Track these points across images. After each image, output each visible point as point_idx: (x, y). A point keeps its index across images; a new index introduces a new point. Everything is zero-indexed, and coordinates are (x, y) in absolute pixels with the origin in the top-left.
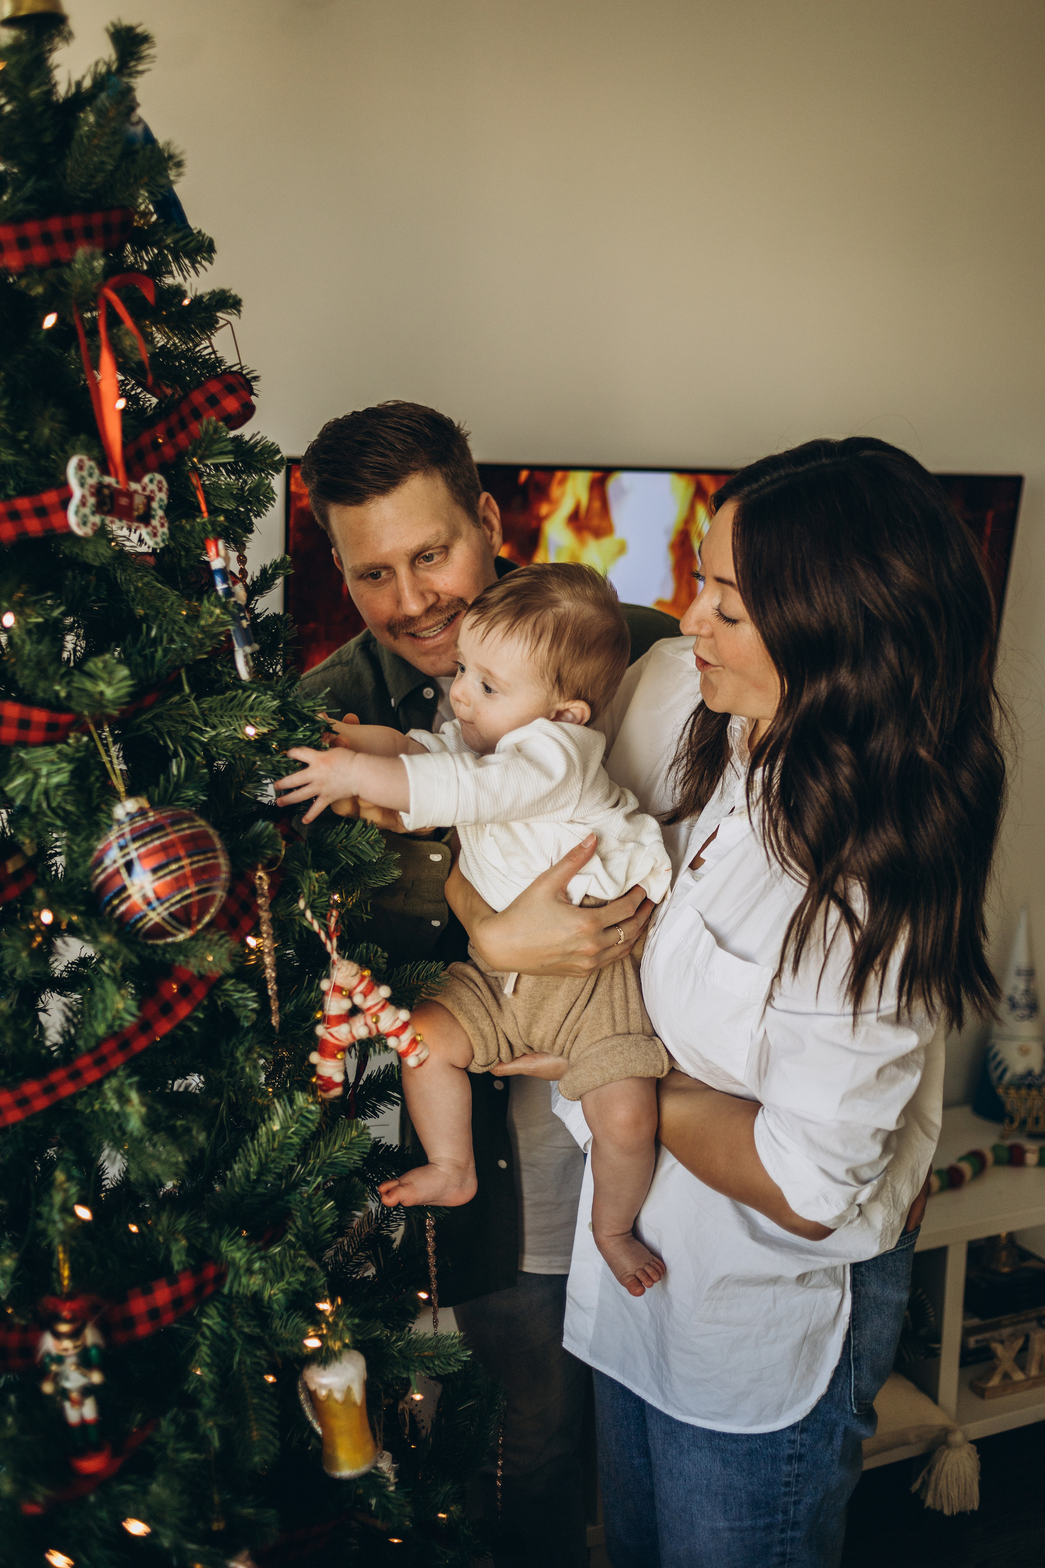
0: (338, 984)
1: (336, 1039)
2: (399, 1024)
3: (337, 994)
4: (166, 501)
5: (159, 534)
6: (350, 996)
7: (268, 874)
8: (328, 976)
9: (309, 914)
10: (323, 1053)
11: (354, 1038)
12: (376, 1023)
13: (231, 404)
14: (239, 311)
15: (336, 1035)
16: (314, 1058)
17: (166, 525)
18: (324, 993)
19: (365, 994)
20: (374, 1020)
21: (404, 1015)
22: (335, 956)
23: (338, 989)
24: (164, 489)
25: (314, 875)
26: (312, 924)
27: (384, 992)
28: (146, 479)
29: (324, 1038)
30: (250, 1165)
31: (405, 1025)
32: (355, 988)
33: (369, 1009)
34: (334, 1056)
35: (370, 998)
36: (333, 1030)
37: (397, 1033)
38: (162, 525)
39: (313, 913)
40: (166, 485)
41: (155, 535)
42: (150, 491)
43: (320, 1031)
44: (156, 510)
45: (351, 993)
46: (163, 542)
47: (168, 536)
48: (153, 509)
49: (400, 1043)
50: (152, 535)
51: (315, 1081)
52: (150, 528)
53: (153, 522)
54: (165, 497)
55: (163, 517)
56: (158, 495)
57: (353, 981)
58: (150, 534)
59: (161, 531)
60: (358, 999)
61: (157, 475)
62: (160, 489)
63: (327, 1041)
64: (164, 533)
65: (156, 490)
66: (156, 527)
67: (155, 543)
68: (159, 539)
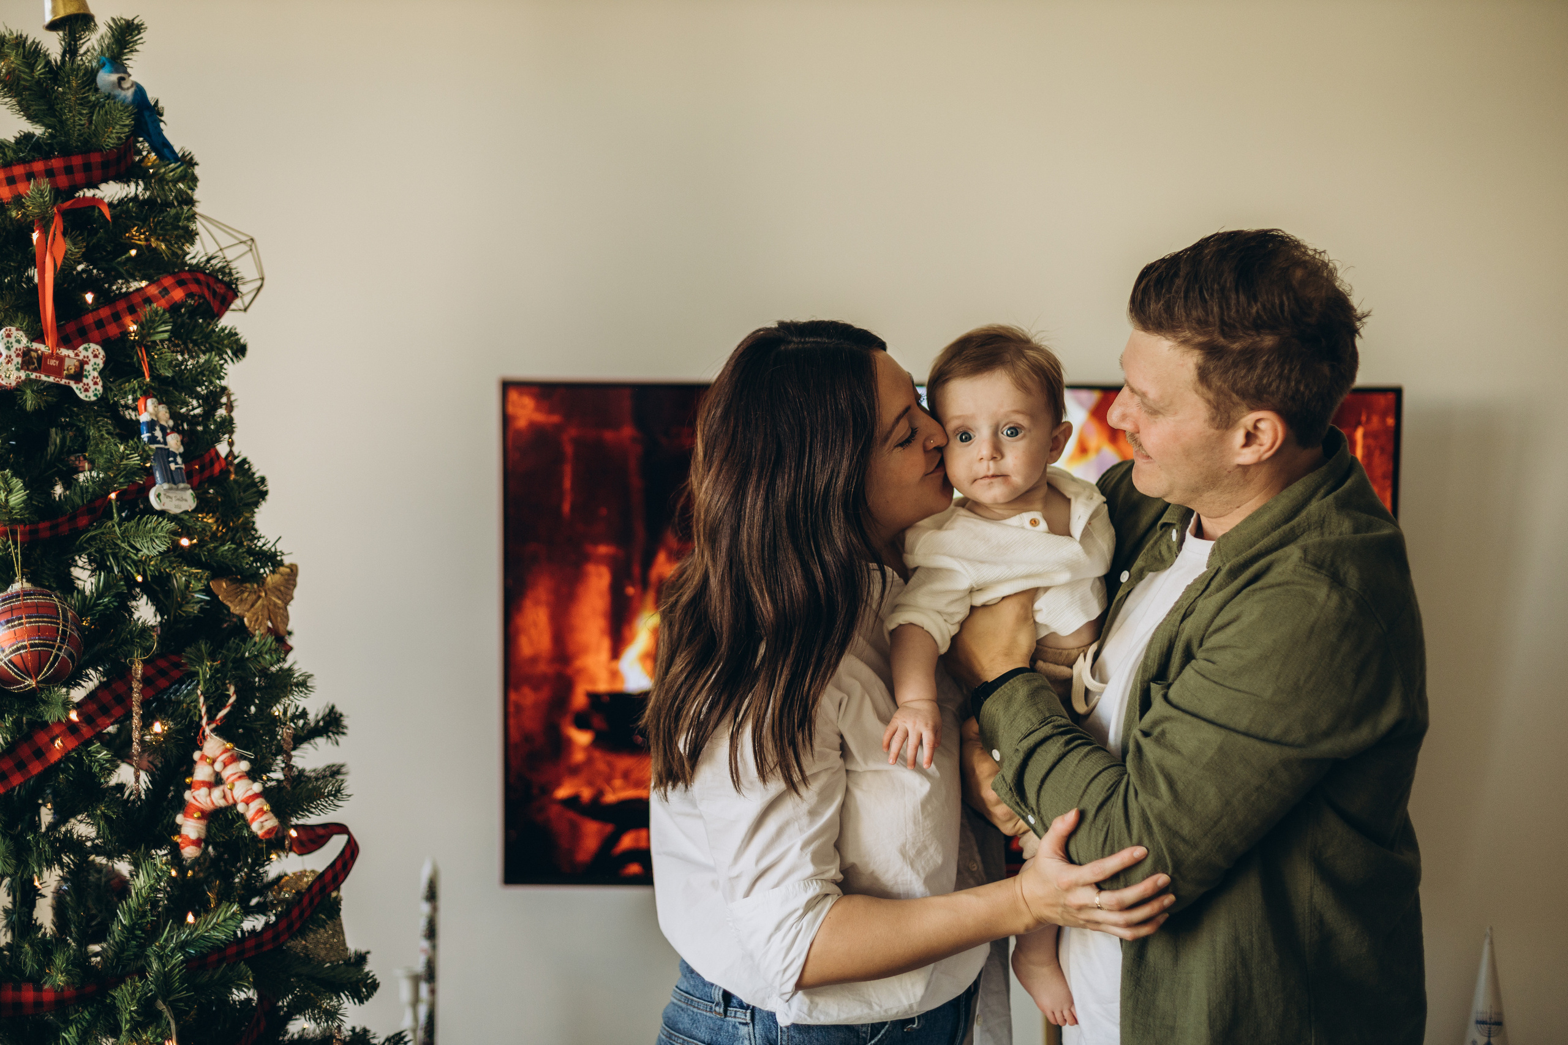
0: (206, 754)
1: (197, 800)
2: (250, 793)
3: (204, 762)
4: (101, 366)
5: (91, 390)
6: (214, 764)
8: (201, 749)
10: (186, 814)
11: (213, 803)
12: (231, 790)
17: (101, 383)
18: (195, 762)
19: (225, 765)
20: (229, 787)
21: (255, 787)
22: (205, 732)
23: (203, 758)
24: (101, 356)
27: (244, 766)
28: (81, 348)
29: (188, 802)
31: (256, 796)
32: (218, 758)
33: (228, 778)
34: (196, 818)
35: (231, 768)
36: (196, 793)
37: (250, 800)
38: (96, 383)
40: (102, 353)
41: (86, 390)
42: (84, 357)
43: (188, 795)
44: (89, 372)
45: (214, 762)
46: (95, 395)
47: (101, 391)
48: (86, 371)
49: (248, 810)
50: (82, 390)
51: (176, 838)
52: (81, 385)
53: (85, 380)
54: (100, 362)
55: (97, 378)
56: (93, 360)
57: (218, 753)
58: (80, 390)
59: (93, 387)
60: (218, 766)
61: (93, 346)
62: (96, 356)
63: (191, 804)
64: (96, 390)
65: (91, 356)
66: (88, 384)
67: (86, 396)
68: (91, 394)
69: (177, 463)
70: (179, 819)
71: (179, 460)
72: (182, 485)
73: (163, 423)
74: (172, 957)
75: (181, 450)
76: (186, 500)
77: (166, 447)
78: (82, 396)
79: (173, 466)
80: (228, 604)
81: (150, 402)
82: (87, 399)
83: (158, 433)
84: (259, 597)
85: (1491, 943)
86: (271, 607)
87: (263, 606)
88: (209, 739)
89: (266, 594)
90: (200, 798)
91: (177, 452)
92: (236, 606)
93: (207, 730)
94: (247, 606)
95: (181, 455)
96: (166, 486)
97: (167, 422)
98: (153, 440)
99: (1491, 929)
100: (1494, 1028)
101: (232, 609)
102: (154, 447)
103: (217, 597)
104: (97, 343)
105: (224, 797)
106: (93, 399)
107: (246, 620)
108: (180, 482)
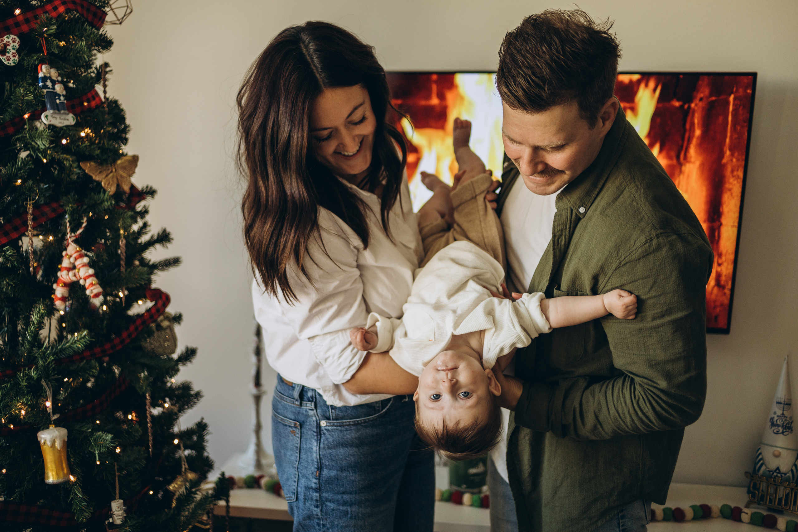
1: (62, 277)
2: (88, 274)
3: (67, 257)
4: (17, 47)
5: (11, 60)
8: (65, 250)
10: (58, 284)
12: (78, 272)
17: (17, 56)
18: (63, 257)
19: (76, 259)
21: (91, 272)
23: (67, 254)
24: (17, 42)
27: (86, 260)
28: (5, 37)
31: (91, 276)
32: (73, 255)
33: (77, 266)
35: (78, 260)
36: (63, 273)
37: (85, 278)
38: (14, 56)
40: (18, 40)
41: (8, 60)
42: (7, 42)
43: (59, 274)
44: (10, 50)
45: (71, 256)
46: (14, 63)
47: (18, 61)
48: (8, 49)
49: (86, 283)
50: (6, 59)
51: (53, 296)
52: (5, 57)
53: (7, 54)
54: (17, 45)
55: (15, 53)
56: (12, 44)
57: (73, 252)
58: (4, 59)
59: (12, 59)
60: (72, 260)
61: (12, 36)
62: (14, 42)
63: (60, 279)
64: (14, 60)
65: (11, 42)
66: (9, 57)
67: (8, 63)
68: (11, 62)
69: (60, 100)
70: (55, 286)
71: (62, 98)
72: (62, 112)
73: (54, 78)
74: (48, 358)
75: (64, 93)
76: (68, 120)
77: (55, 91)
78: (6, 63)
79: (58, 101)
80: (91, 174)
81: (43, 67)
82: (9, 65)
83: (49, 84)
84: (112, 172)
85: (787, 363)
86: (119, 177)
87: (113, 176)
88: (70, 245)
89: (116, 170)
90: (64, 276)
91: (61, 94)
92: (96, 176)
93: (70, 241)
94: (104, 176)
95: (63, 95)
96: (51, 111)
97: (57, 78)
98: (45, 87)
99: (788, 356)
100: (786, 406)
101: (94, 177)
102: (45, 91)
103: (84, 171)
104: (15, 35)
105: (75, 275)
106: (13, 64)
107: (103, 184)
108: (62, 110)
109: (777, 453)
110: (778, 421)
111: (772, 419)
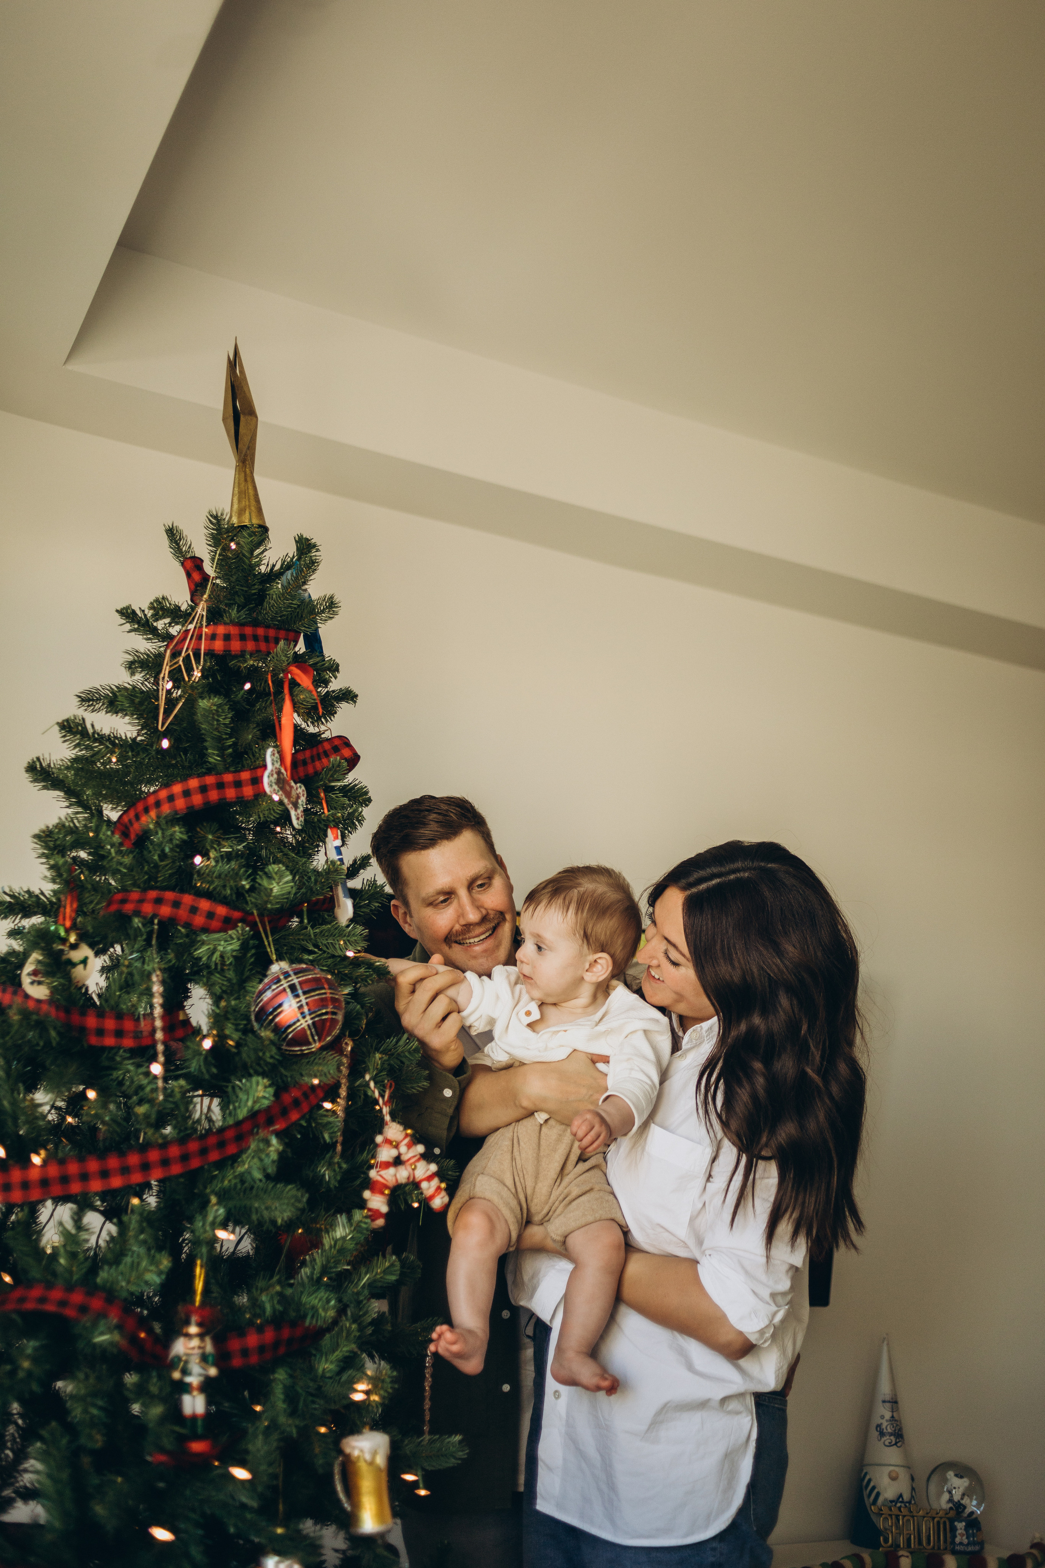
0: (389, 1137)
1: (385, 1180)
2: (429, 1173)
3: (387, 1146)
4: (305, 803)
6: (397, 1147)
7: (353, 1041)
8: (381, 1133)
9: (372, 1084)
10: (373, 1191)
11: (397, 1180)
12: (413, 1170)
13: (346, 753)
14: (355, 702)
15: (385, 1176)
16: (367, 1194)
18: (377, 1146)
19: (406, 1148)
20: (413, 1167)
21: (433, 1168)
22: (388, 1118)
23: (388, 1142)
24: (305, 796)
25: (378, 1056)
26: (373, 1092)
27: (420, 1148)
29: (375, 1179)
30: (314, 1269)
31: (433, 1176)
32: (402, 1141)
33: (408, 1160)
34: (382, 1193)
35: (411, 1150)
36: (383, 1173)
37: (429, 1179)
38: (302, 816)
39: (376, 1083)
40: (306, 793)
41: (298, 819)
42: (298, 793)
43: (373, 1174)
44: (300, 805)
45: (396, 1144)
46: (301, 825)
47: (304, 823)
48: (298, 804)
49: (429, 1188)
51: (364, 1212)
53: (297, 811)
54: (304, 800)
55: (303, 811)
56: (301, 798)
57: (400, 1137)
58: (294, 816)
59: (301, 819)
60: (400, 1149)
61: (302, 786)
63: (377, 1181)
65: (301, 794)
66: (298, 815)
68: (299, 823)
78: (295, 823)
82: (297, 827)
85: (888, 1344)
88: (387, 1123)
93: (387, 1116)
100: (895, 1405)
105: (407, 1175)
109: (894, 1475)
110: (888, 1428)
111: (879, 1426)
